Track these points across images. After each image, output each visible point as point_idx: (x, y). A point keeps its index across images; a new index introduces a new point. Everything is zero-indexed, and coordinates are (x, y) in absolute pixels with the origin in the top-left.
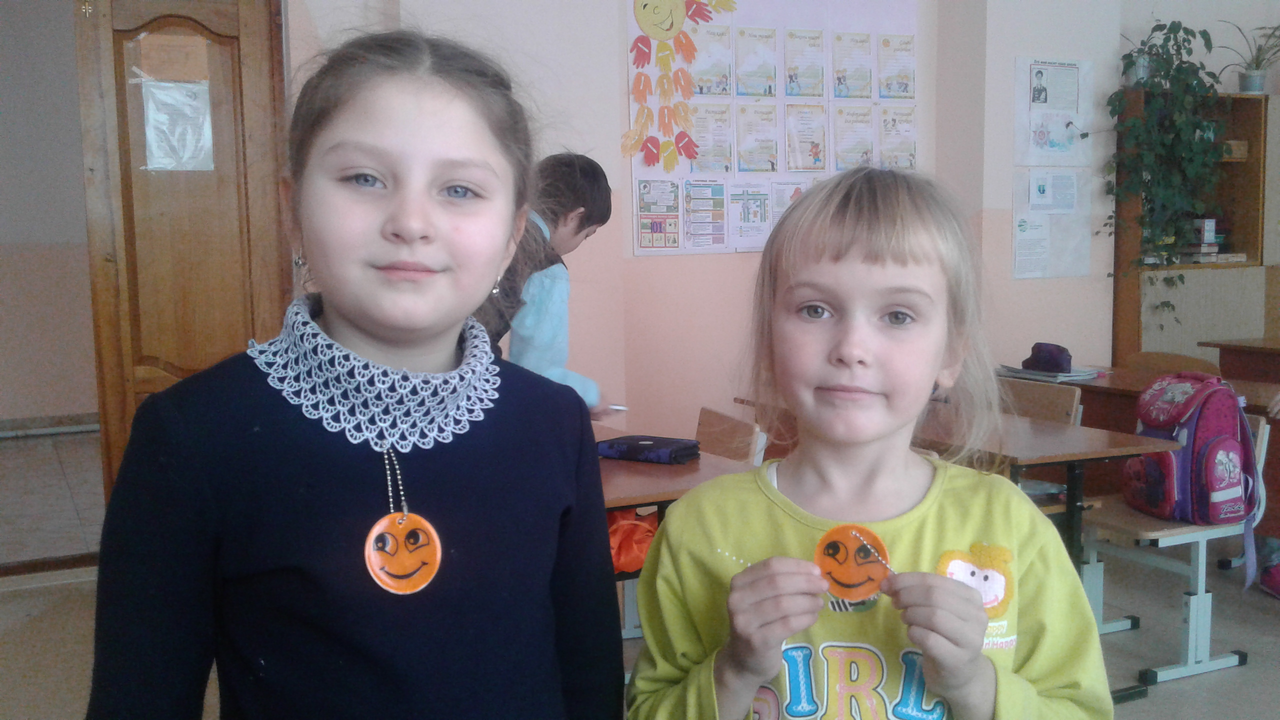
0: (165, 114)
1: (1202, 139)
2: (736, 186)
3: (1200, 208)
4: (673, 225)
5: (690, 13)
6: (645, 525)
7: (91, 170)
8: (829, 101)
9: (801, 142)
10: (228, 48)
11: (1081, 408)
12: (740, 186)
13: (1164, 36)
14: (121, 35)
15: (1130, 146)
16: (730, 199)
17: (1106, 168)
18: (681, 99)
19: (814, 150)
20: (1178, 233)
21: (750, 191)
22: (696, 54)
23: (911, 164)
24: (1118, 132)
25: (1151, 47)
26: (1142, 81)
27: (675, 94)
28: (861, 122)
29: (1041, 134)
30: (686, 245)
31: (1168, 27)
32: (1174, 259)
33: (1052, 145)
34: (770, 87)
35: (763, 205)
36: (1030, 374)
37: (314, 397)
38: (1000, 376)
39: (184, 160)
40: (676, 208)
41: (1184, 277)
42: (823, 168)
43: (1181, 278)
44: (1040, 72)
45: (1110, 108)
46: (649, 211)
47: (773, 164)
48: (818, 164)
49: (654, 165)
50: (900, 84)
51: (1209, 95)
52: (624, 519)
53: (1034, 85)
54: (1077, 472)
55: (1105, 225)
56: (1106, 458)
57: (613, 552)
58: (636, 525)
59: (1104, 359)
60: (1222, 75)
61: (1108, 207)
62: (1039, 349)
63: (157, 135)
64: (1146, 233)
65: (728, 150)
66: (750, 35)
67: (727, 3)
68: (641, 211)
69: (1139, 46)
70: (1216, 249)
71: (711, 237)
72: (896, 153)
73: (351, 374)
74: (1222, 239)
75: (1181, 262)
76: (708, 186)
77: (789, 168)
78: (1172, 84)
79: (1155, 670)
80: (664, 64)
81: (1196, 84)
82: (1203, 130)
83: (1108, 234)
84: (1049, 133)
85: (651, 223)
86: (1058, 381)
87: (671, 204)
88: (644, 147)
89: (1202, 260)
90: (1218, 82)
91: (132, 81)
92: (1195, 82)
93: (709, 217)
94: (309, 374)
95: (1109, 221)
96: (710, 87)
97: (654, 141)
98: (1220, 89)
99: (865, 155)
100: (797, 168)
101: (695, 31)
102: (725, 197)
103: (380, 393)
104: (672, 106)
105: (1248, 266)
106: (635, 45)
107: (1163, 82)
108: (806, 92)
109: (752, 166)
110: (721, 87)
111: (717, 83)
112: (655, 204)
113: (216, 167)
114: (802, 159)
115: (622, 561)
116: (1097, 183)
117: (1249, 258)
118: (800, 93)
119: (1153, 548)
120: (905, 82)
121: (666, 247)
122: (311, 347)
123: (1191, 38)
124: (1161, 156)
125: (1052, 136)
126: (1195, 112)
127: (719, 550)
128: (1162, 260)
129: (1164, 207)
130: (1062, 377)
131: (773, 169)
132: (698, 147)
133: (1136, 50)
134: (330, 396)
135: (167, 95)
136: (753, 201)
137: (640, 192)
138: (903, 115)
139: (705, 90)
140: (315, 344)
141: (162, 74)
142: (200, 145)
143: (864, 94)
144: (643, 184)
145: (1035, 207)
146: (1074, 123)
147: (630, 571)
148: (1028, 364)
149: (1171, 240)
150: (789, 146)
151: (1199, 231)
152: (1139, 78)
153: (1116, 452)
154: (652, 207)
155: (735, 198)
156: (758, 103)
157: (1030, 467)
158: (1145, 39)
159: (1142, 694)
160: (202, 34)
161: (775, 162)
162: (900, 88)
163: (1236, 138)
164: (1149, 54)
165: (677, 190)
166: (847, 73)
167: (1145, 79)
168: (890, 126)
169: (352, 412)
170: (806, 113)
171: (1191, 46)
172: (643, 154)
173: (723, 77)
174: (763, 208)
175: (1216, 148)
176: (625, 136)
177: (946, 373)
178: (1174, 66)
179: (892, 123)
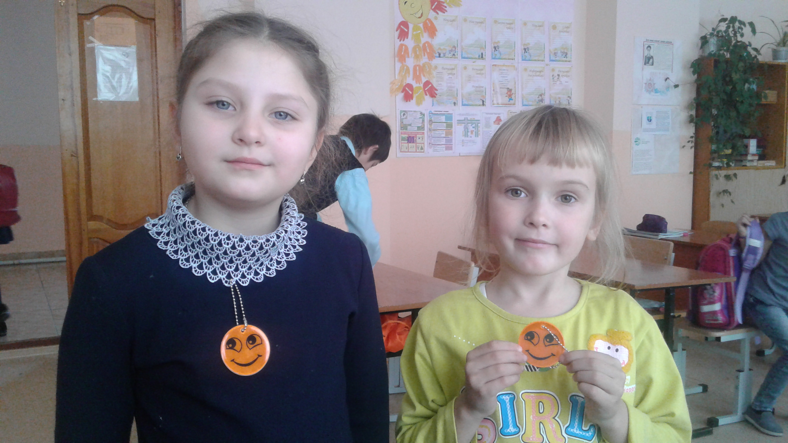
0: (109, 66)
1: (749, 88)
2: (460, 115)
3: (747, 132)
4: (421, 138)
5: (433, 7)
6: (403, 323)
7: (63, 100)
8: (518, 63)
9: (501, 88)
10: (148, 26)
11: (673, 254)
12: (463, 115)
13: (726, 25)
14: (83, 17)
15: (704, 93)
16: (456, 122)
17: (689, 107)
18: (427, 60)
19: (509, 93)
20: (733, 148)
21: (469, 118)
22: (436, 33)
23: (569, 103)
24: (697, 84)
25: (718, 32)
26: (713, 53)
27: (423, 57)
28: (538, 76)
29: (649, 85)
30: (429, 151)
31: (729, 19)
32: (731, 164)
33: (656, 91)
34: (482, 54)
35: (477, 127)
36: (642, 234)
37: (186, 253)
38: (625, 234)
39: (120, 95)
40: (422, 128)
41: (737, 175)
42: (514, 104)
43: (735, 175)
44: (649, 47)
45: (692, 69)
46: (406, 129)
47: (483, 101)
48: (512, 102)
49: (410, 101)
50: (563, 53)
51: (754, 62)
52: (391, 319)
53: (646, 54)
54: (671, 294)
55: (689, 142)
56: (689, 286)
57: (384, 339)
58: (398, 323)
59: (687, 224)
60: (762, 50)
61: (691, 131)
62: (647, 218)
63: (104, 79)
64: (714, 147)
65: (456, 92)
66: (470, 21)
67: (456, 1)
68: (401, 130)
69: (711, 31)
70: (757, 158)
71: (444, 146)
72: (560, 96)
73: (207, 239)
74: (760, 151)
75: (735, 165)
76: (443, 115)
77: (493, 104)
78: (731, 54)
79: (717, 418)
80: (417, 38)
81: (746, 55)
82: (750, 84)
83: (690, 147)
84: (654, 84)
85: (407, 137)
86: (659, 238)
87: (420, 126)
88: (404, 90)
89: (748, 164)
90: (760, 54)
91: (88, 45)
92: (745, 54)
93: (443, 133)
94: (182, 239)
95: (691, 139)
96: (445, 53)
97: (409, 86)
98: (761, 58)
99: (540, 96)
100: (498, 104)
101: (436, 18)
102: (453, 122)
103: (226, 251)
104: (421, 65)
105: (776, 168)
106: (399, 27)
107: (725, 53)
108: (504, 57)
109: (471, 103)
110: (452, 53)
111: (449, 51)
112: (410, 125)
113: (140, 99)
114: (501, 99)
115: (390, 346)
116: (683, 115)
117: (777, 163)
118: (501, 57)
119: (717, 343)
120: (566, 51)
121: (416, 152)
122: (182, 223)
123: (742, 26)
124: (723, 100)
125: (656, 86)
126: (745, 72)
127: (455, 336)
128: (723, 164)
129: (725, 132)
130: (662, 236)
131: (483, 105)
132: (437, 90)
133: (709, 34)
134: (196, 253)
135: (110, 54)
136: (470, 124)
137: (401, 118)
138: (564, 72)
139: (442, 55)
140: (184, 221)
141: (108, 41)
142: (130, 85)
143: (540, 59)
144: (403, 113)
145: (646, 130)
146: (670, 78)
147: (395, 351)
148: (641, 227)
149: (729, 151)
150: (494, 90)
151: (747, 147)
152: (711, 50)
153: (695, 282)
154: (409, 127)
155: (460, 122)
156: (474, 64)
157: (642, 290)
158: (715, 27)
159: (710, 433)
160: (132, 17)
161: (484, 100)
162: (562, 55)
163: (770, 89)
164: (717, 36)
165: (423, 117)
166: (530, 46)
167: (714, 52)
168: (556, 78)
169: (210, 262)
170: (504, 70)
171: (743, 32)
172: (403, 94)
173: (453, 47)
174: (477, 128)
175: (758, 95)
176: (392, 83)
177: (592, 231)
178: (733, 44)
179: (557, 77)
